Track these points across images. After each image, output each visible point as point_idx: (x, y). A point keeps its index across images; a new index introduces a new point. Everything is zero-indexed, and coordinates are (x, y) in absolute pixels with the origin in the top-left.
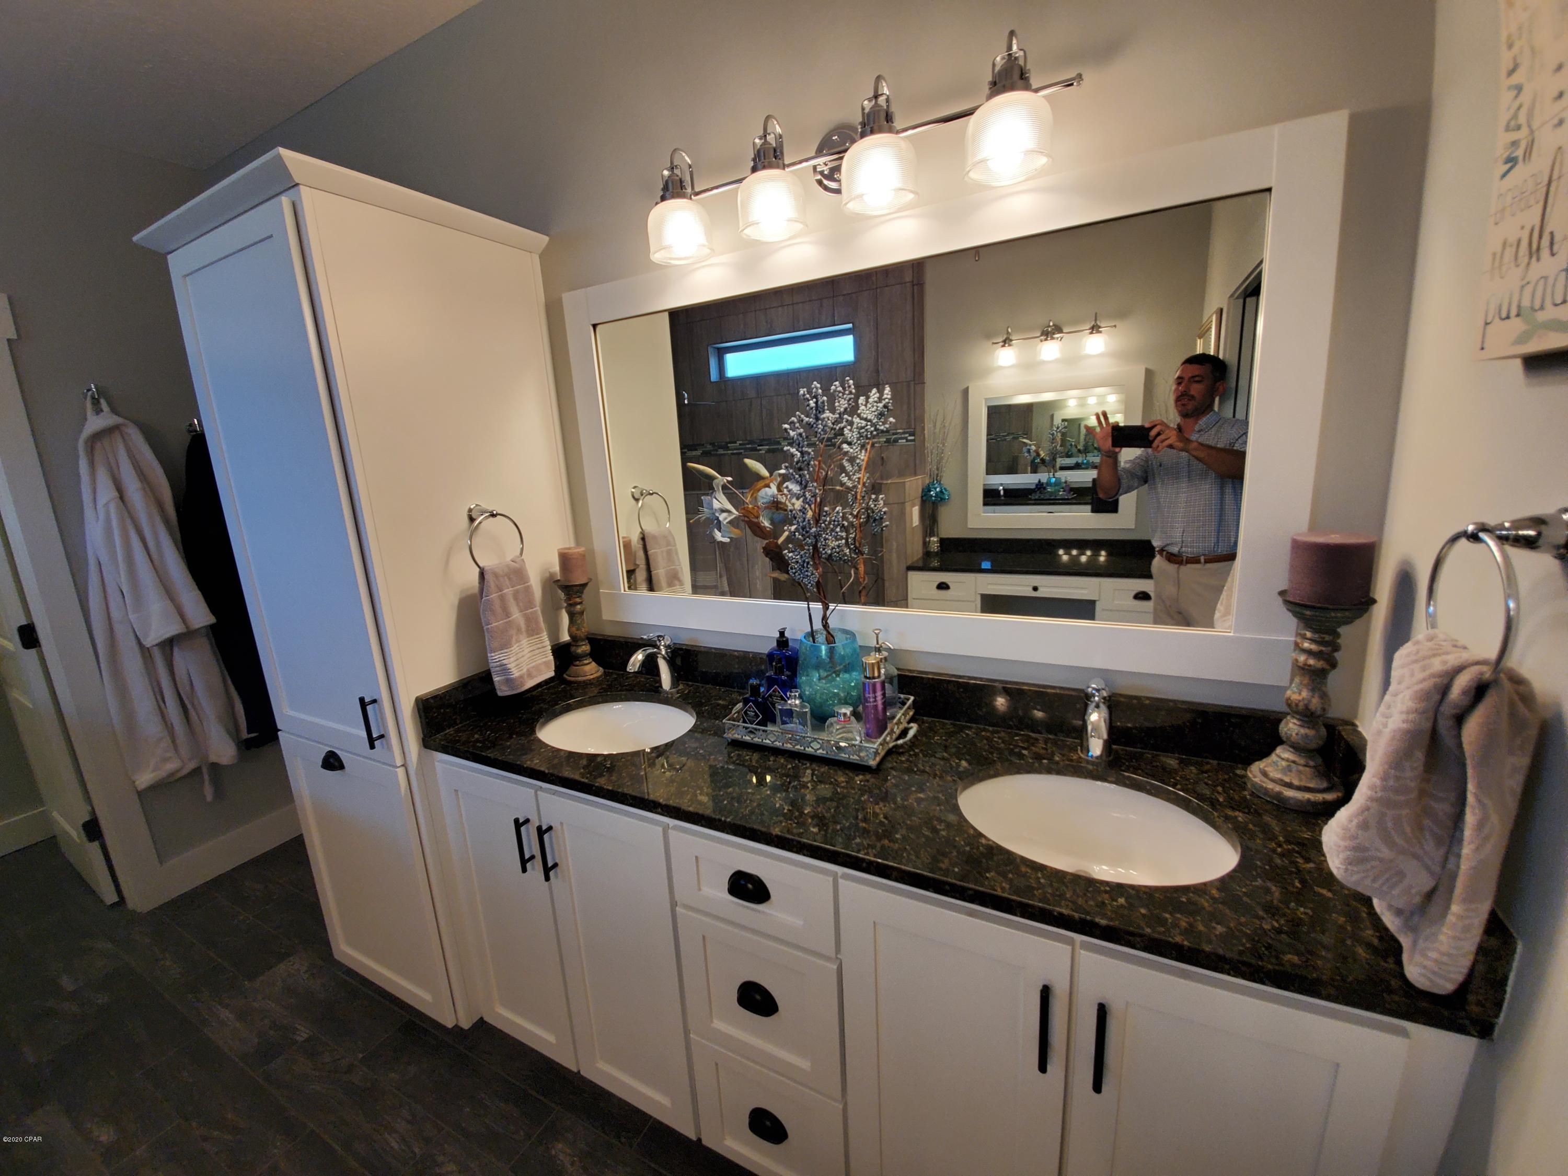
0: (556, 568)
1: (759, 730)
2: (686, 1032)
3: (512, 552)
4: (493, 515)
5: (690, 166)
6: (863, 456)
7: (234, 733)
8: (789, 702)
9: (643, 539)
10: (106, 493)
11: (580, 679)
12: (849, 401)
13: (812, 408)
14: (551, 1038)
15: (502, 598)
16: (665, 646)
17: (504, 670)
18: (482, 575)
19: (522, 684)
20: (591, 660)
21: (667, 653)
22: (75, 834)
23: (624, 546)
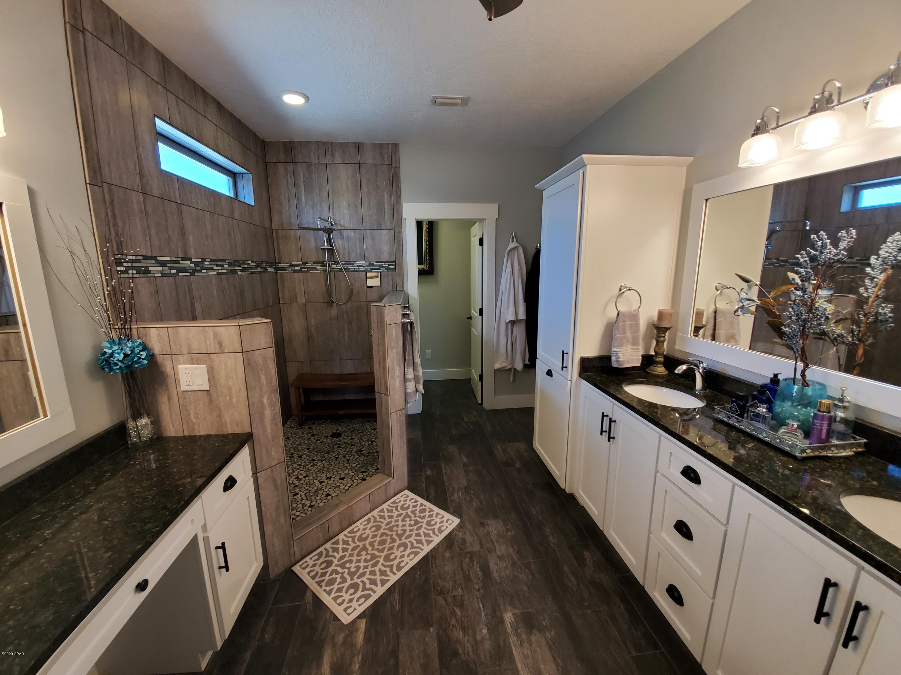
0: (656, 318)
1: (733, 417)
2: (650, 532)
3: (635, 307)
4: (630, 290)
5: (778, 113)
6: (882, 277)
7: (524, 360)
8: (758, 409)
9: (715, 312)
10: (509, 269)
11: (653, 372)
12: (848, 243)
13: (819, 246)
14: (596, 513)
15: (624, 326)
16: (703, 368)
17: (617, 356)
18: (618, 314)
19: (623, 365)
20: (662, 366)
21: (703, 371)
22: (476, 377)
23: (696, 313)
